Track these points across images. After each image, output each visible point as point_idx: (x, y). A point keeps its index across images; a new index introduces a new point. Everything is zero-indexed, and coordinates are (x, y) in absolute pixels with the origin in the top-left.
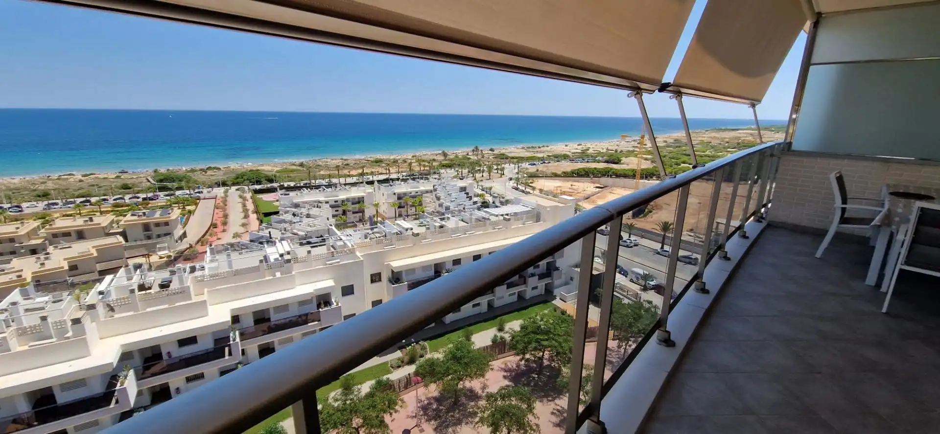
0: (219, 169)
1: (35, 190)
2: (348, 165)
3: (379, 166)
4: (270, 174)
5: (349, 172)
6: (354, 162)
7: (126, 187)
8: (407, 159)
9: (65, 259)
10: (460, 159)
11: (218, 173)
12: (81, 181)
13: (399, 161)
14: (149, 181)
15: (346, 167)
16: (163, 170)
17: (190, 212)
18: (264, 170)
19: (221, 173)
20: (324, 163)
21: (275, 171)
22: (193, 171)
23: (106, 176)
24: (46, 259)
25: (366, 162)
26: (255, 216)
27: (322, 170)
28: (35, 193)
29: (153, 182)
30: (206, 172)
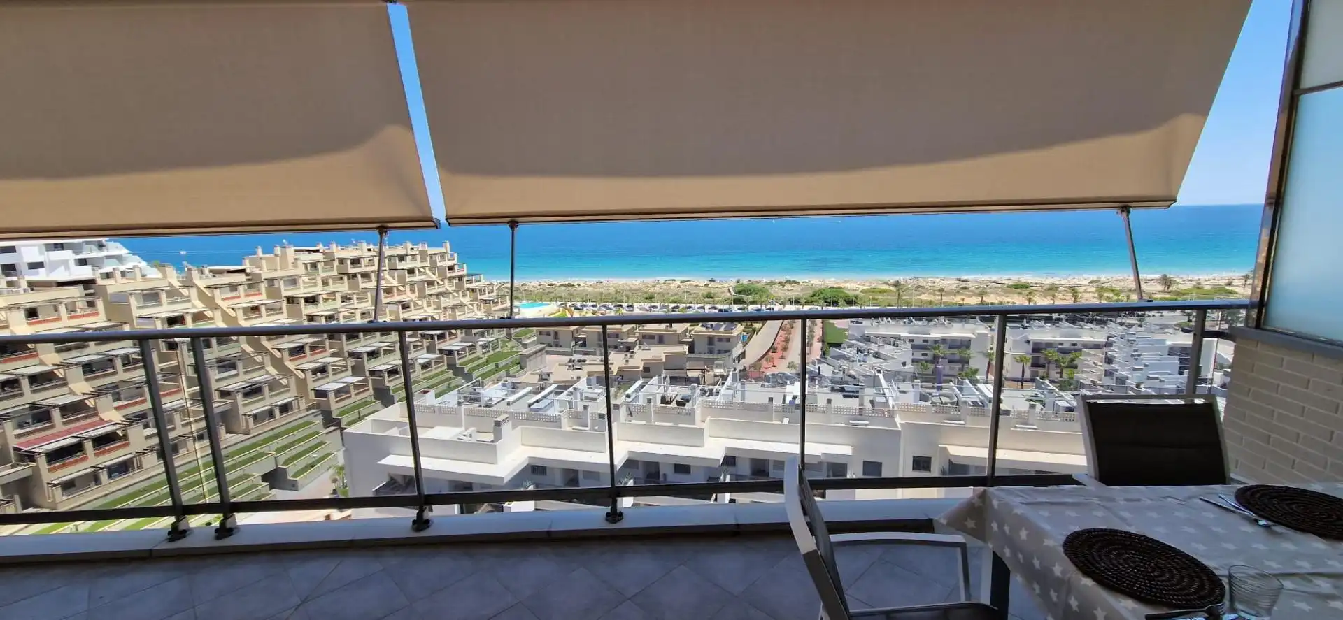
0: (797, 283)
1: (646, 293)
2: (965, 288)
3: (1020, 293)
4: (851, 294)
5: (963, 299)
6: (976, 285)
7: (709, 296)
8: (1080, 285)
9: (642, 360)
10: (1208, 293)
11: (796, 287)
12: (679, 287)
13: (1061, 289)
14: (730, 292)
15: (961, 291)
16: (744, 281)
17: (755, 331)
18: (847, 289)
19: (799, 288)
20: (929, 284)
21: (861, 289)
22: (772, 283)
23: (697, 283)
24: (631, 357)
25: (999, 285)
26: (820, 345)
27: (924, 293)
28: (645, 296)
29: (733, 294)
30: (784, 286)
